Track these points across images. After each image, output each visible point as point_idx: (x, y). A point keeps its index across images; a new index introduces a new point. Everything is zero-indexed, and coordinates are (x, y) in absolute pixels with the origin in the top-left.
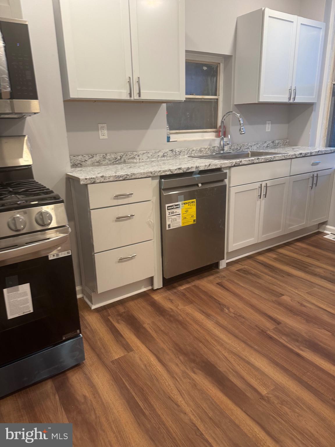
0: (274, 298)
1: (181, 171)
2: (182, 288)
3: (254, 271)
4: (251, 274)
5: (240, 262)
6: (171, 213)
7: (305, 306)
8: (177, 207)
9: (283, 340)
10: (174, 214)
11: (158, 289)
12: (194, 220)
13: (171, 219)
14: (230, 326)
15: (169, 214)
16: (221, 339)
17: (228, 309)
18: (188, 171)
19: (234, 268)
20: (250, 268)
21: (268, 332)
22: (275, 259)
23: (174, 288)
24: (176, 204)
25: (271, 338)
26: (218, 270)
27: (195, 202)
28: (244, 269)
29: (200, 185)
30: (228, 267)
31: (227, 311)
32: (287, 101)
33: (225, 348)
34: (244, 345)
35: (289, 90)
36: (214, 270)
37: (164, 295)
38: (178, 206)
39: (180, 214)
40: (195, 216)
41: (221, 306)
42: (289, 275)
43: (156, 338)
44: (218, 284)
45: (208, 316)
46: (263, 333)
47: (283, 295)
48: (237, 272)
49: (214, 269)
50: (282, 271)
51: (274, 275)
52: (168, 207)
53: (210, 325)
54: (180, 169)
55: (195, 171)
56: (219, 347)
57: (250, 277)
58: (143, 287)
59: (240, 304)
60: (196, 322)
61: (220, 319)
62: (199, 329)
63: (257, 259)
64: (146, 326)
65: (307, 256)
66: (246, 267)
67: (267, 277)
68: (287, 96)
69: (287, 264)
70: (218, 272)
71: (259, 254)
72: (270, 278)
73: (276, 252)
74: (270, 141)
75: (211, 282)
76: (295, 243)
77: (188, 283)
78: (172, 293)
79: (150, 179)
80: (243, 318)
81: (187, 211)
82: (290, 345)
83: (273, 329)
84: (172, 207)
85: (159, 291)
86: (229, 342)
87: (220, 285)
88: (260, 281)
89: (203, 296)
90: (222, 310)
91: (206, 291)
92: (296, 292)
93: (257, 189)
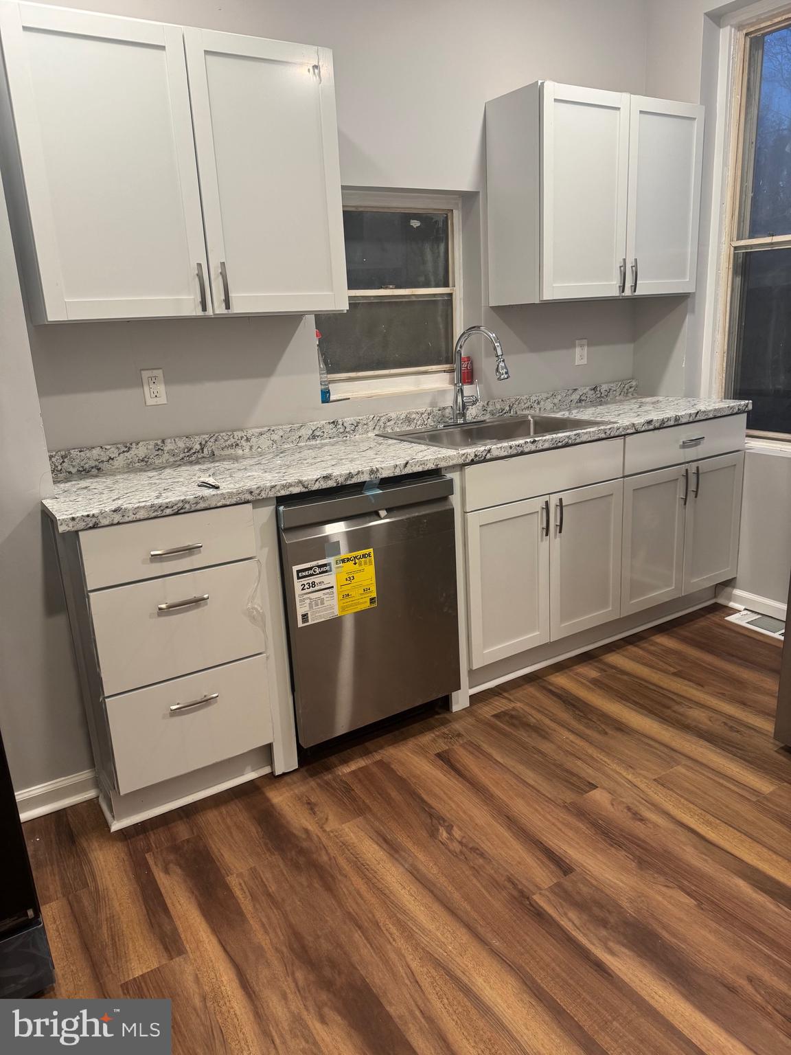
0: (569, 796)
1: (331, 484)
2: (346, 770)
3: (535, 717)
4: (527, 726)
5: (505, 691)
6: (307, 586)
7: (642, 820)
8: (323, 569)
9: (570, 921)
10: (316, 588)
11: (284, 774)
12: (371, 599)
13: (308, 601)
14: (442, 882)
15: (303, 589)
16: (412, 919)
17: (449, 829)
18: (349, 482)
19: (487, 711)
20: (527, 708)
21: (536, 898)
22: (595, 682)
23: (328, 768)
24: (321, 562)
25: (539, 915)
26: (447, 716)
27: (372, 554)
28: (513, 713)
29: (383, 513)
30: (474, 707)
31: (445, 834)
32: (618, 295)
33: (417, 946)
34: (464, 936)
35: (620, 267)
36: (437, 717)
37: (296, 791)
38: (328, 568)
39: (333, 587)
40: (374, 588)
41: (433, 821)
42: (621, 727)
43: (249, 916)
44: (439, 755)
45: (393, 849)
46: (522, 901)
47: (594, 787)
48: (493, 720)
49: (439, 714)
50: (605, 718)
51: (581, 727)
52: (298, 572)
53: (392, 876)
54: (326, 478)
55: (368, 480)
56: (401, 943)
57: (522, 735)
58: (249, 768)
59: (479, 814)
60: (361, 868)
61: (423, 860)
62: (363, 888)
63: (550, 684)
64: (233, 881)
65: (674, 674)
66: (518, 705)
67: (566, 734)
68: (616, 282)
69: (622, 697)
70: (445, 722)
71: (559, 667)
72: (572, 737)
73: (601, 661)
74: (588, 388)
75: (423, 751)
76: (653, 638)
77: (367, 753)
78: (318, 784)
79: (249, 506)
80: (482, 855)
81: (350, 579)
82: (585, 935)
83: (551, 889)
84: (311, 572)
85: (287, 779)
86: (431, 926)
87: (445, 759)
88: (546, 747)
89: (394, 794)
90: (433, 834)
91: (405, 777)
92: (630, 777)
93: (538, 512)
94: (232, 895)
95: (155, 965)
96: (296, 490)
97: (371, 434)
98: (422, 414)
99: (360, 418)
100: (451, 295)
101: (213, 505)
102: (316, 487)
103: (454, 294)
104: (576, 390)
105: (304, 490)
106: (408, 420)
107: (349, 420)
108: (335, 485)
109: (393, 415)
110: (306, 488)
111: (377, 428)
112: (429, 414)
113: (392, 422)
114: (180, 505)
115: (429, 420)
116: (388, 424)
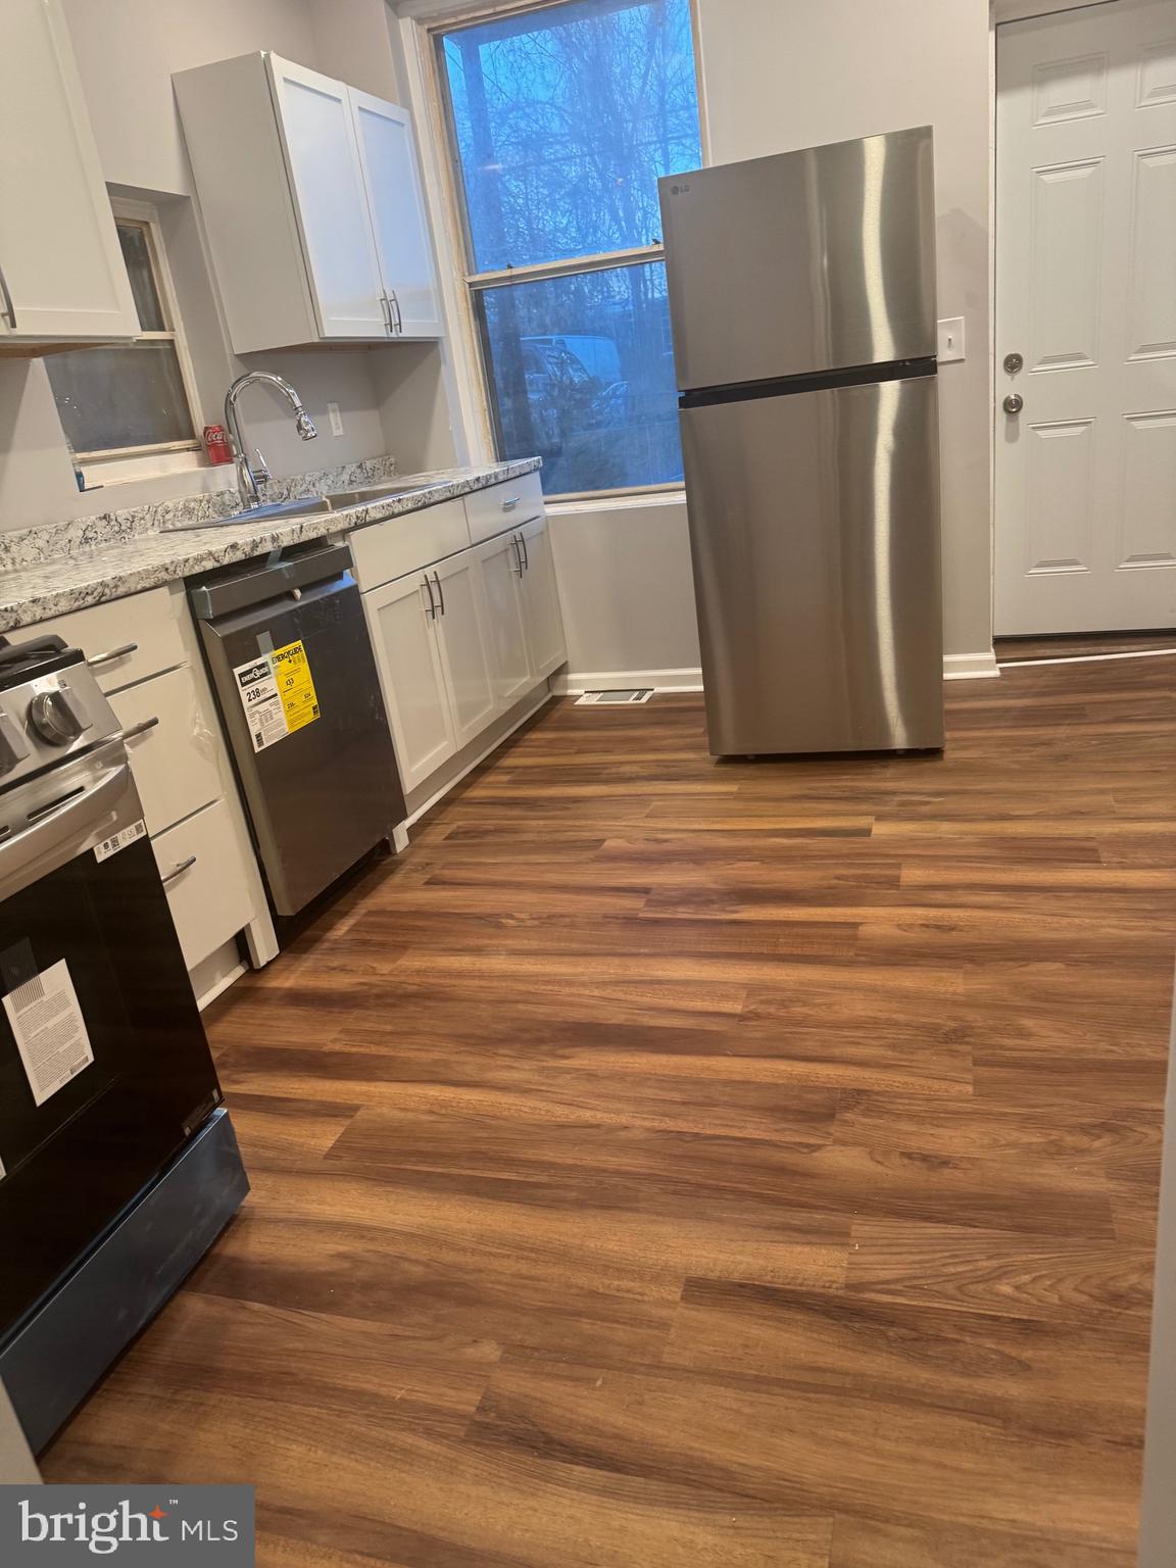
0: (591, 854)
1: (239, 556)
2: (342, 929)
3: (490, 824)
4: (486, 832)
5: (434, 819)
6: (252, 696)
7: (666, 841)
8: (262, 671)
9: (683, 913)
10: (262, 697)
11: (269, 963)
12: (314, 708)
13: (257, 716)
14: (549, 945)
15: (250, 700)
16: (555, 975)
17: (511, 917)
18: (256, 553)
19: (436, 835)
20: (476, 822)
21: (641, 915)
22: (509, 782)
23: (317, 940)
24: (259, 661)
25: (656, 922)
26: (395, 858)
27: (302, 647)
28: (462, 830)
29: (298, 593)
30: (416, 842)
31: (512, 922)
33: (583, 985)
34: (617, 961)
35: (382, 300)
36: (385, 862)
37: (302, 969)
38: (265, 669)
39: (276, 695)
40: (313, 693)
41: (492, 921)
42: (576, 800)
43: (392, 1054)
44: (427, 883)
45: (478, 951)
46: (630, 921)
47: (604, 840)
48: (448, 841)
49: (384, 860)
50: (552, 799)
51: (540, 813)
52: (242, 675)
53: (499, 964)
54: (234, 547)
55: (273, 549)
56: (567, 990)
57: (489, 839)
58: (218, 975)
59: (527, 897)
60: (461, 974)
61: (511, 943)
62: (483, 983)
63: (475, 798)
64: (329, 1047)
65: (576, 753)
66: (460, 823)
67: (534, 823)
68: (381, 320)
69: (551, 782)
70: (399, 863)
71: (464, 785)
72: (542, 822)
73: (498, 768)
75: (404, 888)
76: (526, 737)
77: (344, 914)
78: (322, 954)
79: (164, 590)
80: (563, 916)
81: (290, 682)
82: (705, 914)
83: (646, 905)
84: (252, 675)
85: (272, 967)
86: (580, 969)
87: (432, 883)
88: (525, 837)
89: (419, 923)
90: (500, 926)
91: (413, 909)
92: (624, 823)
93: (417, 591)
94: (349, 1054)
95: (341, 1130)
96: (209, 565)
97: (151, 533)
98: (201, 501)
99: (135, 510)
100: (171, 342)
101: (133, 590)
102: (226, 561)
103: (176, 342)
104: (344, 467)
105: (217, 565)
106: (188, 511)
107: (122, 514)
108: (243, 557)
109: (170, 504)
110: (218, 561)
111: (156, 523)
112: (208, 502)
113: (171, 515)
114: (100, 589)
115: (210, 510)
116: (167, 517)
